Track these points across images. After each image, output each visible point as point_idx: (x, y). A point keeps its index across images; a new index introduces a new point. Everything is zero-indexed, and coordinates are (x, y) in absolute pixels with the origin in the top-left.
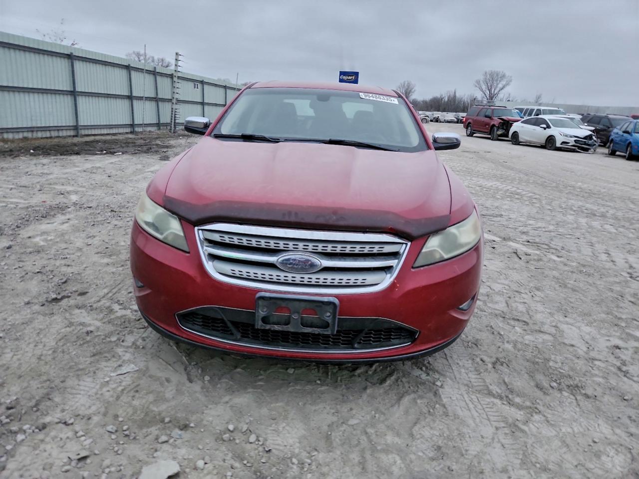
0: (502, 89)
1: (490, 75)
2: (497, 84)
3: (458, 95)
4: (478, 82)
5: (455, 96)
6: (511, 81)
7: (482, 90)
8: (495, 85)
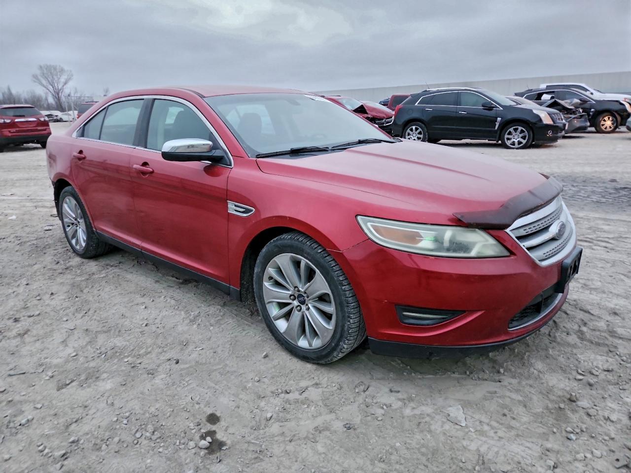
0: (65, 83)
1: (46, 69)
2: (59, 79)
3: (14, 92)
4: (35, 77)
5: (11, 94)
6: (72, 76)
7: (44, 86)
8: (56, 79)
